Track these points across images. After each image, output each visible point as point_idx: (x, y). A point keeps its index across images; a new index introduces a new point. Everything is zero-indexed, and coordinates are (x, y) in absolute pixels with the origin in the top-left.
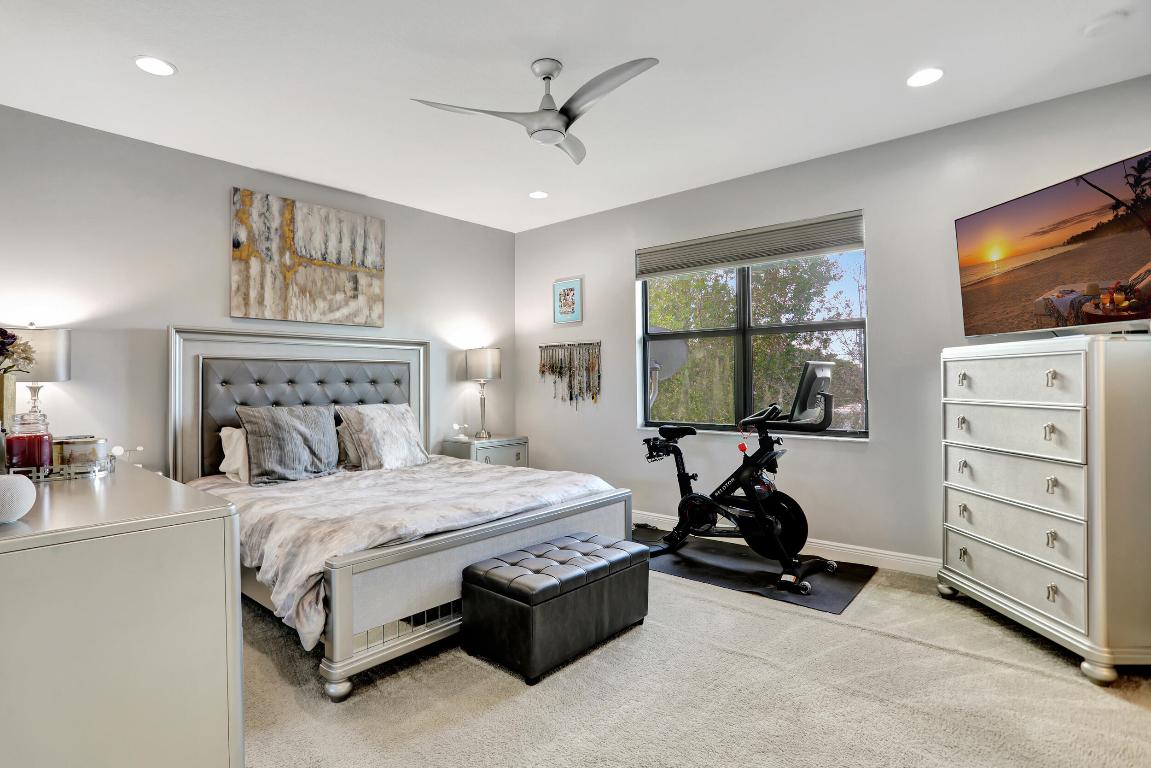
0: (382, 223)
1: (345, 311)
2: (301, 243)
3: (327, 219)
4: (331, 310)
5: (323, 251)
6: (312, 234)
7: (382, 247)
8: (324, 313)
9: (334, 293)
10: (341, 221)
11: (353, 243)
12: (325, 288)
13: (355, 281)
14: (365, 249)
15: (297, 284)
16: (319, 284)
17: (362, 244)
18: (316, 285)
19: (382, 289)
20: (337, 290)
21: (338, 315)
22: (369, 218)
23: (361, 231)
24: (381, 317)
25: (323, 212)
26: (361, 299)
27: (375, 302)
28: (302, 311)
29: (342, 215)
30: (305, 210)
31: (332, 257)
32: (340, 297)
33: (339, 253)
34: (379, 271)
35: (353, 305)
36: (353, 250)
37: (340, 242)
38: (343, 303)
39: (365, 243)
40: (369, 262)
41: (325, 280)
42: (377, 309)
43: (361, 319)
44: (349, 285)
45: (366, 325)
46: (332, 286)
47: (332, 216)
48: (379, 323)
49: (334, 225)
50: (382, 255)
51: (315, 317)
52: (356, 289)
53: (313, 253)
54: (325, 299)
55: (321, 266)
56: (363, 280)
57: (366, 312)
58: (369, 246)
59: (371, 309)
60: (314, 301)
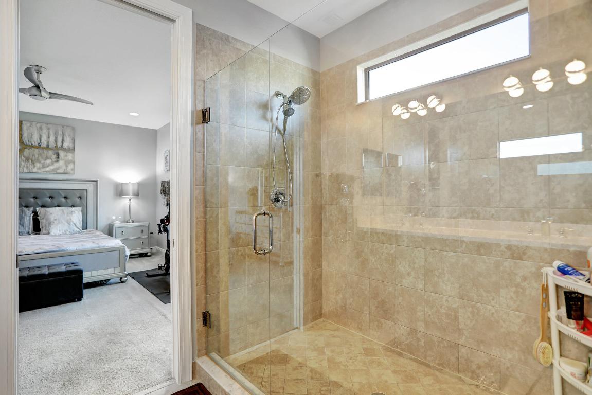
0: (73, 129)
1: (52, 167)
2: (26, 139)
3: (41, 128)
4: (44, 167)
5: (39, 142)
6: (32, 135)
7: (73, 139)
8: (39, 169)
9: (46, 160)
10: (49, 129)
11: (56, 138)
12: (40, 158)
13: (58, 155)
14: (63, 141)
15: (24, 157)
16: (37, 156)
17: (61, 138)
18: (35, 157)
19: (73, 158)
20: (47, 158)
21: (47, 169)
22: (65, 127)
23: (60, 132)
24: (72, 170)
25: (39, 125)
26: (61, 163)
27: (69, 163)
28: (27, 168)
29: (50, 126)
30: (28, 125)
31: (44, 144)
32: (48, 161)
33: (48, 143)
34: (72, 150)
35: (56, 165)
36: (56, 141)
37: (49, 137)
38: (51, 164)
39: (63, 138)
40: (66, 145)
41: (39, 154)
42: (71, 166)
43: (61, 171)
44: (54, 157)
45: (64, 173)
46: (44, 157)
47: (44, 126)
48: (72, 172)
49: (45, 131)
50: (74, 143)
51: (35, 170)
52: (58, 158)
53: (33, 143)
54: (40, 162)
55: (37, 148)
56: (62, 154)
57: (64, 167)
58: (65, 139)
59: (67, 166)
60: (34, 164)
